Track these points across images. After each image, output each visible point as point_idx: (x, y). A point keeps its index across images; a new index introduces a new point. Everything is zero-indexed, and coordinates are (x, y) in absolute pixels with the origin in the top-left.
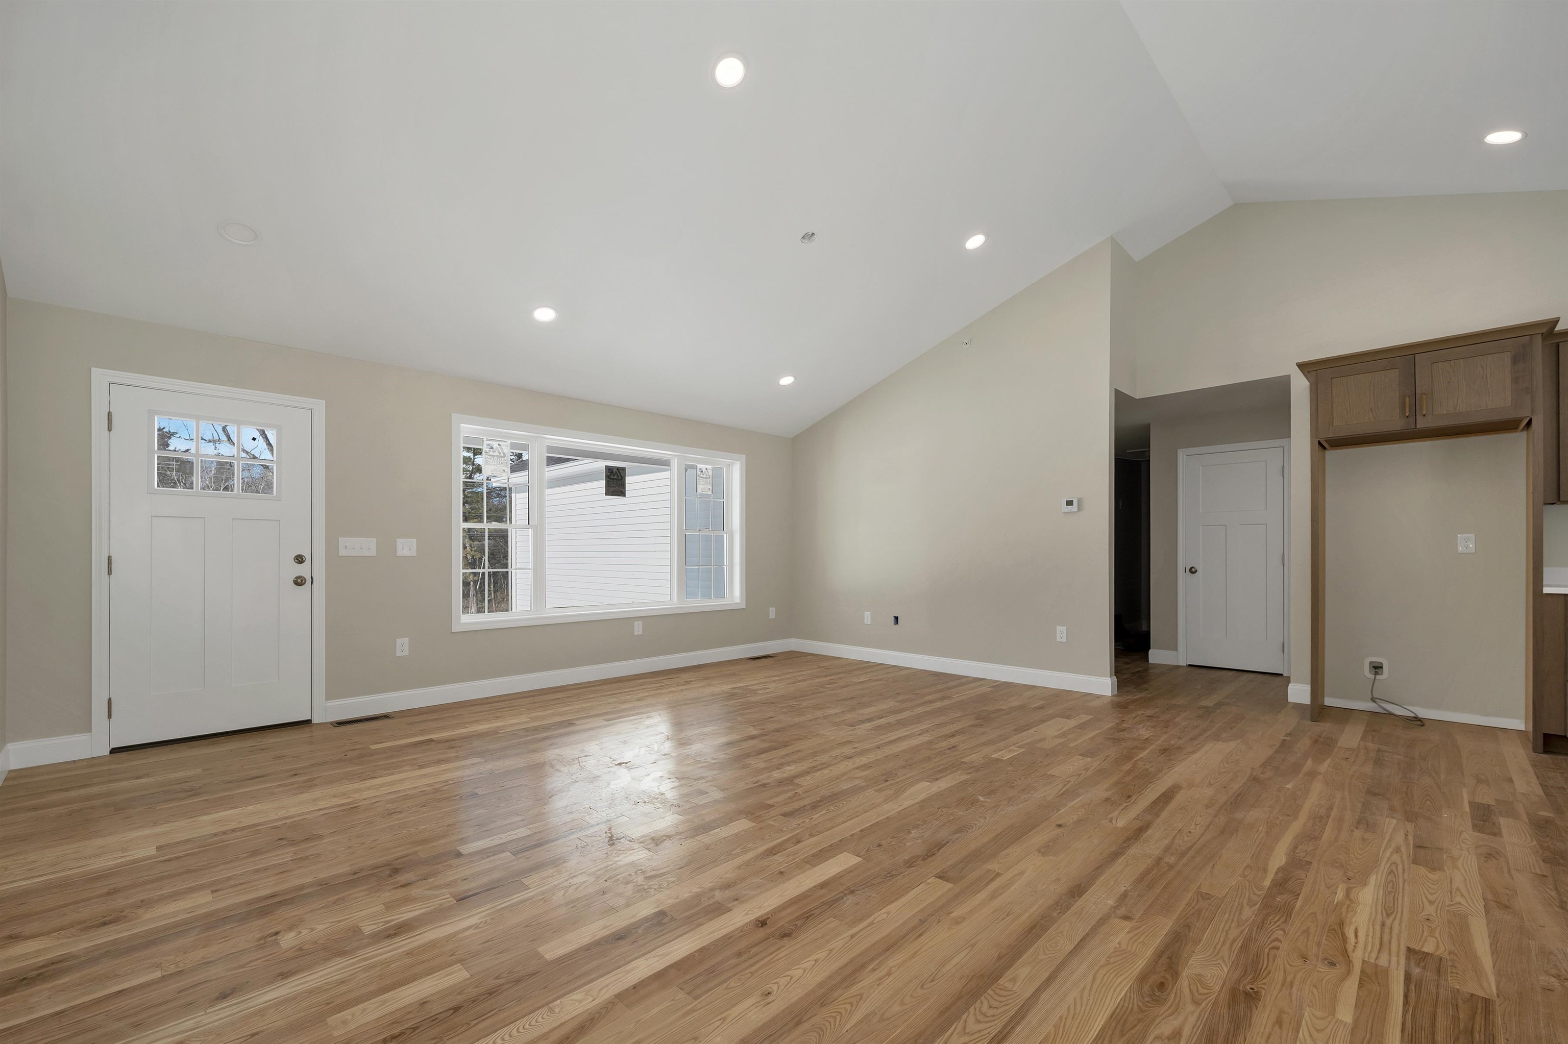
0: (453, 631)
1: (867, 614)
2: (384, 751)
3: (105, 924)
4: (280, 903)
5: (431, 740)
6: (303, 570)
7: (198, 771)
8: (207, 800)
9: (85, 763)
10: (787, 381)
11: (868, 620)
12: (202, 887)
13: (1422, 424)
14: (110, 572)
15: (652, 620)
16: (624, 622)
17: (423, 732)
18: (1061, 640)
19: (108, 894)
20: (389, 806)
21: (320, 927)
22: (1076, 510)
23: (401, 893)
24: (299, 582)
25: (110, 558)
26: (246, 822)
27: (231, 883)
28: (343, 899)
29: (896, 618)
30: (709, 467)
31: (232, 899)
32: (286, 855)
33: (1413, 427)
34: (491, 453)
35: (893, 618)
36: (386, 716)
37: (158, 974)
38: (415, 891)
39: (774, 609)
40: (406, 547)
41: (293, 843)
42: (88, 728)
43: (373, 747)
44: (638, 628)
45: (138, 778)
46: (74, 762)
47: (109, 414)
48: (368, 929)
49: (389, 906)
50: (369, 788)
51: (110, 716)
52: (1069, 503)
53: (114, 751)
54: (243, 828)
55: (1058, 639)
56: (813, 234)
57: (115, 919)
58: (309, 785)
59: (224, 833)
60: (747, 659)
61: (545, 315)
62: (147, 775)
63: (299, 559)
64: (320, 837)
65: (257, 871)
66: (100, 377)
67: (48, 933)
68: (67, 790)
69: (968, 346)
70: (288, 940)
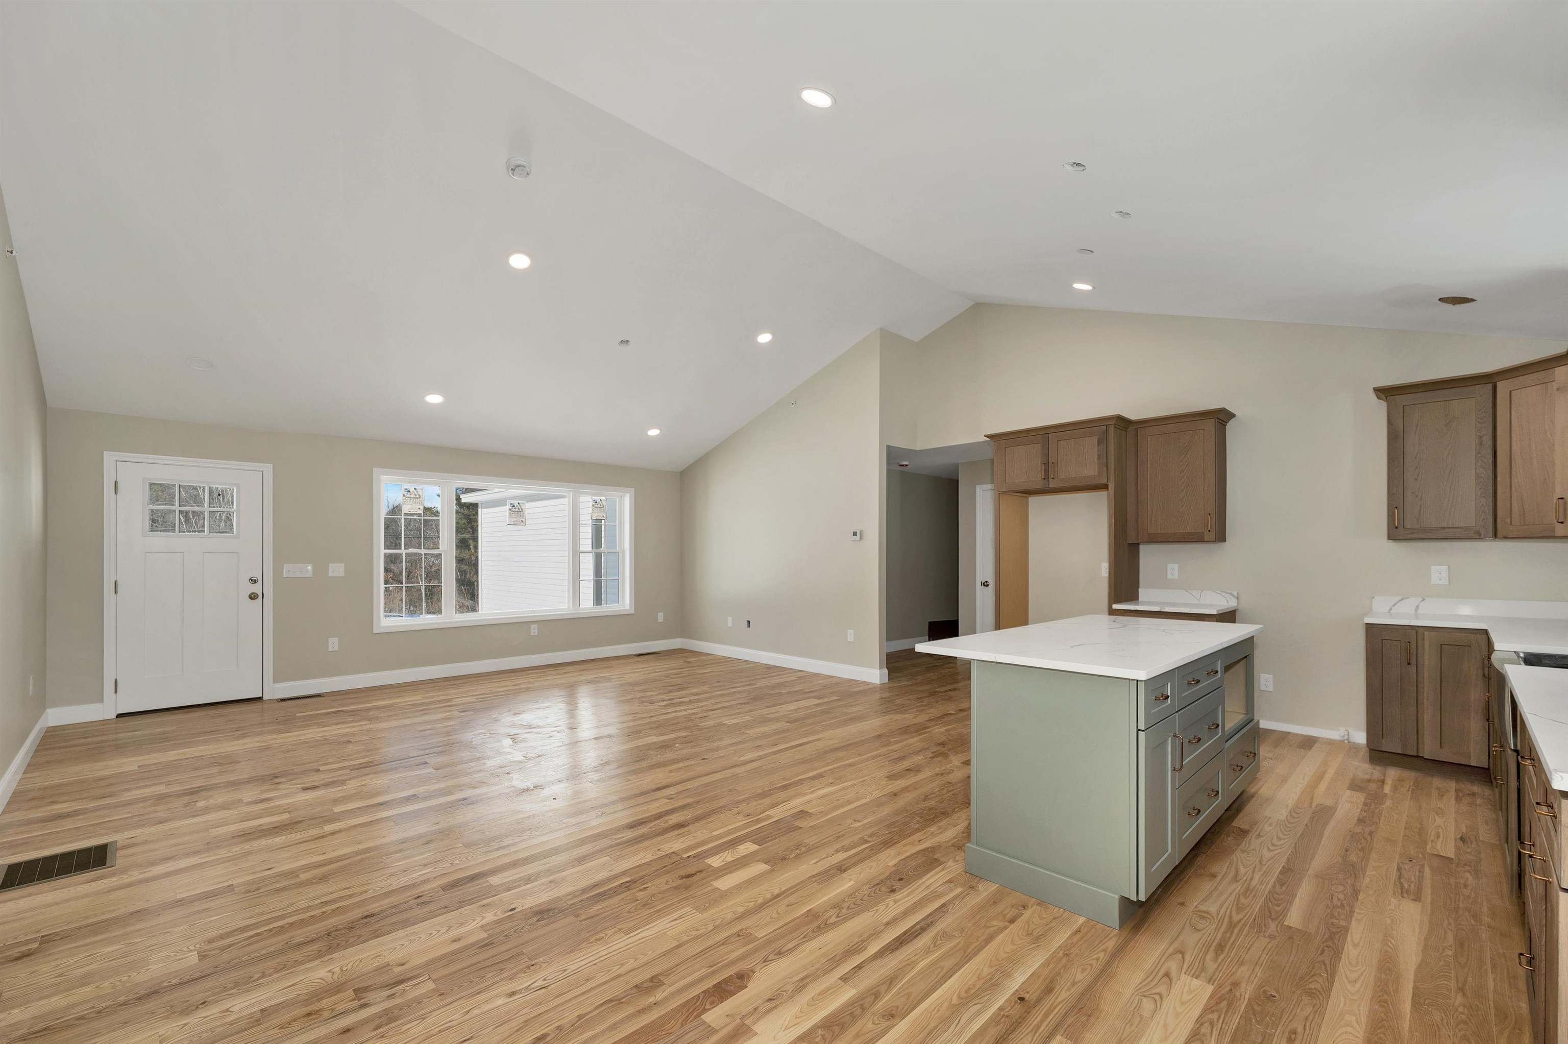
0: (374, 632)
1: (730, 619)
2: (304, 717)
3: (104, 797)
4: (202, 790)
5: (342, 711)
6: (256, 589)
7: (174, 728)
8: (175, 744)
9: (99, 723)
10: (654, 432)
11: (730, 624)
12: (161, 783)
13: (1053, 484)
14: (116, 592)
15: (545, 623)
16: (522, 625)
17: (339, 706)
18: (851, 641)
19: (107, 786)
20: (290, 747)
21: (220, 799)
22: (858, 539)
23: (273, 787)
24: (253, 597)
25: (116, 582)
26: (196, 754)
27: (178, 781)
28: (239, 789)
29: (749, 622)
30: (603, 498)
31: (175, 788)
32: (216, 770)
33: (1047, 486)
34: (408, 495)
35: (746, 622)
36: (318, 696)
37: (130, 815)
38: (281, 786)
39: (662, 613)
40: (337, 570)
41: (221, 765)
42: (101, 700)
43: (298, 715)
44: (534, 630)
45: (133, 731)
46: (92, 722)
47: (116, 483)
48: (245, 801)
49: (262, 792)
50: (282, 738)
51: (116, 692)
52: (855, 534)
53: (119, 716)
54: (193, 758)
55: (849, 640)
56: (627, 341)
57: (111, 795)
58: (243, 736)
59: (181, 760)
60: (634, 655)
61: (434, 399)
62: (140, 730)
63: (253, 581)
64: (239, 762)
65: (194, 777)
66: (109, 457)
67: (73, 801)
68: (86, 738)
69: (794, 405)
70: (201, 804)
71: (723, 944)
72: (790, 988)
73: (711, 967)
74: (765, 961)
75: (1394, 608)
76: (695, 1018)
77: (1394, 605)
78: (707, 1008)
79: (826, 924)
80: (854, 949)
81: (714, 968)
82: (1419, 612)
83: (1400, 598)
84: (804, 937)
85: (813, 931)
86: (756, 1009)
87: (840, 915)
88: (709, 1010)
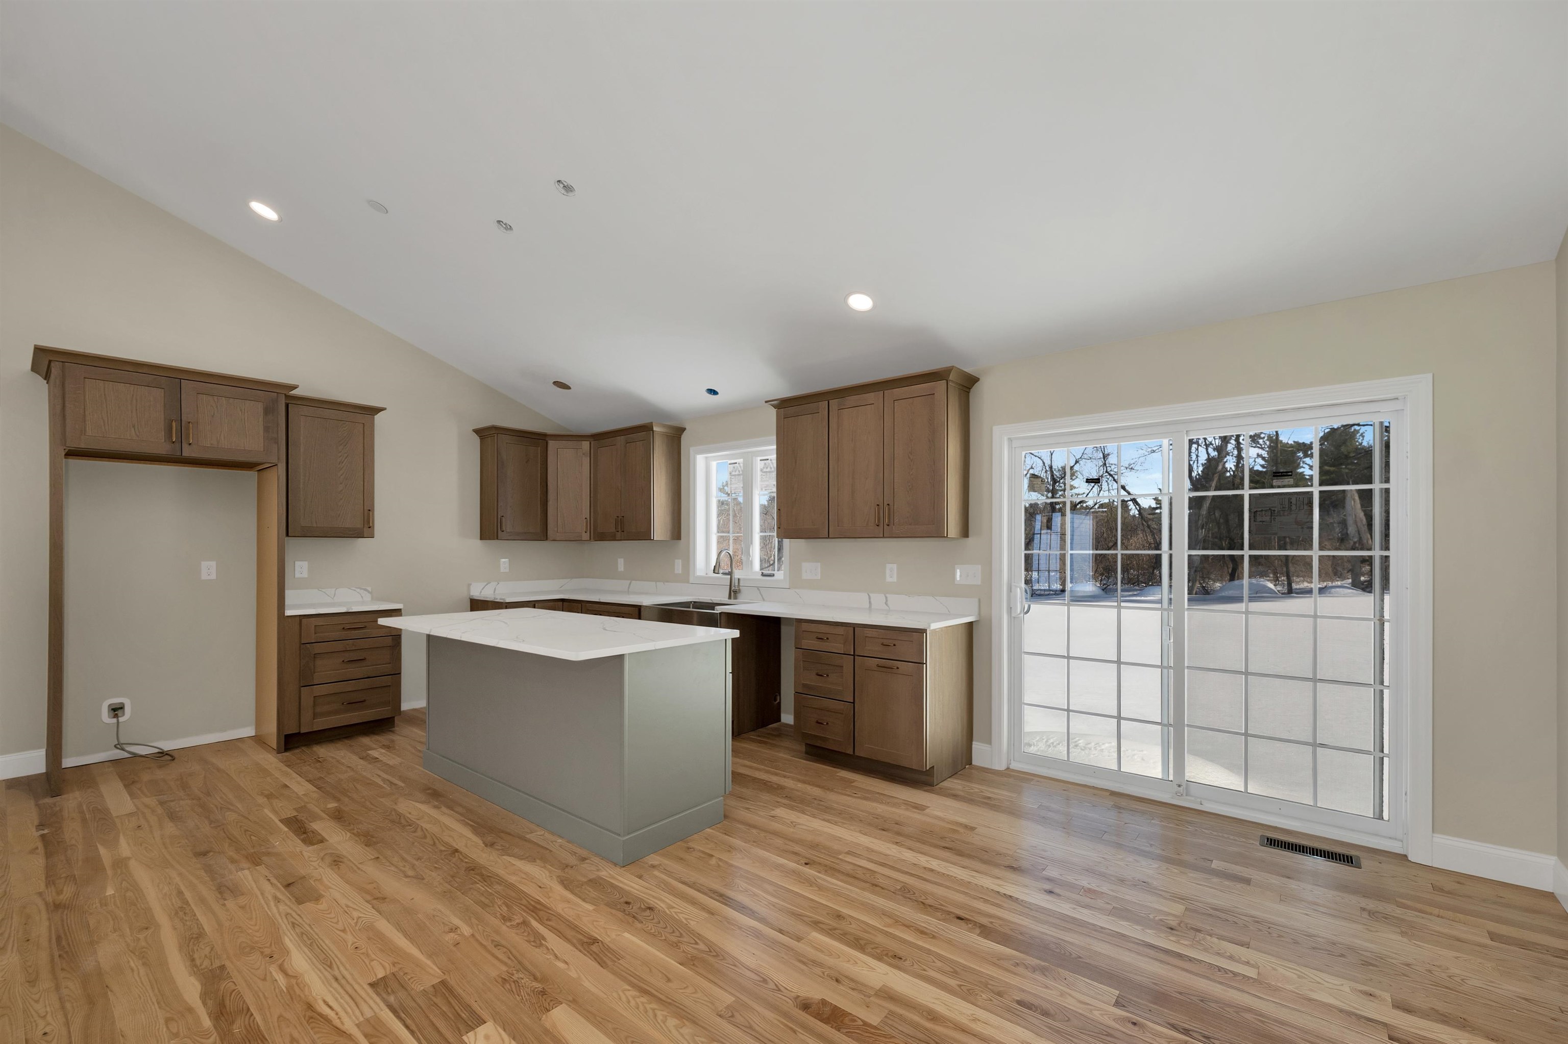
13: (187, 452)
33: (179, 454)
71: (751, 1027)
72: (818, 970)
73: (795, 1032)
74: (779, 990)
75: (483, 591)
76: (879, 1029)
77: (483, 589)
78: (862, 1023)
79: (711, 952)
80: (753, 933)
81: (794, 1027)
82: (496, 592)
83: (486, 584)
84: (735, 966)
85: (724, 959)
86: (853, 989)
87: (694, 942)
88: (862, 1021)
